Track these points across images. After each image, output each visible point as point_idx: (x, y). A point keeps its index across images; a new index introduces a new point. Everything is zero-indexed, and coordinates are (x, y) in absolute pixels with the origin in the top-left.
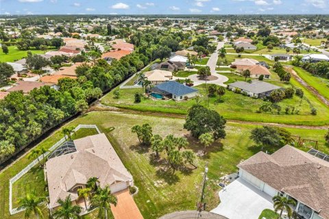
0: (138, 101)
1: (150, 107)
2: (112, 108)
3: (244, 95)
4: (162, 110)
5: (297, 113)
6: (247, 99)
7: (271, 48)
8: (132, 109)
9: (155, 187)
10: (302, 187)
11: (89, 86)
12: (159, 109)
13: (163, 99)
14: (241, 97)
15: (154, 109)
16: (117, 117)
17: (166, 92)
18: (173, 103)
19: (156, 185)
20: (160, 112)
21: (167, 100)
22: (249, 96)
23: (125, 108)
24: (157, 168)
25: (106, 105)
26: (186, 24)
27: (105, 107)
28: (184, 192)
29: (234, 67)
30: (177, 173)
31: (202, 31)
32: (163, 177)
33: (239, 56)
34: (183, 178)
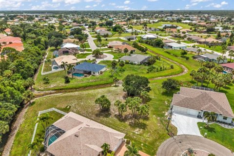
0: (67, 81)
1: (80, 84)
2: (49, 92)
3: (132, 64)
4: (91, 84)
5: (166, 69)
6: (136, 66)
7: (121, 33)
8: (67, 89)
9: (138, 134)
10: (208, 105)
11: (19, 78)
12: (88, 84)
13: (86, 76)
14: (131, 66)
15: (84, 85)
16: (63, 97)
17: (86, 71)
18: (94, 77)
19: (136, 133)
20: (90, 86)
21: (89, 77)
22: (135, 64)
23: (61, 89)
24: (127, 123)
25: (43, 91)
26: (47, 18)
27: (42, 93)
28: (156, 131)
29: (110, 47)
30: (141, 121)
31: (65, 23)
32: (136, 127)
33: (106, 40)
34: (147, 122)
